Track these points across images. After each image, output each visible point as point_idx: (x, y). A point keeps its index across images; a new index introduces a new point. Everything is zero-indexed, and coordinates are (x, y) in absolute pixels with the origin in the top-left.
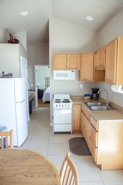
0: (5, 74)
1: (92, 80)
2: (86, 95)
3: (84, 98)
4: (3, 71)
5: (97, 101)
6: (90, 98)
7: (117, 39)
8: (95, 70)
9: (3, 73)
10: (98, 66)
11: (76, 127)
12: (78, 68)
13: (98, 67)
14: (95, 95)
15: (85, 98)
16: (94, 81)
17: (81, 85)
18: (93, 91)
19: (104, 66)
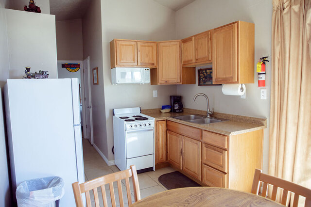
0: (32, 71)
1: (179, 81)
2: (163, 108)
3: (161, 112)
4: (28, 66)
5: (181, 114)
6: (171, 112)
7: (237, 22)
8: (182, 67)
9: (28, 70)
10: (192, 60)
11: (160, 158)
12: (153, 64)
13: (194, 61)
14: (176, 107)
15: (164, 111)
16: (181, 83)
17: (154, 91)
18: (174, 99)
19: (210, 59)
